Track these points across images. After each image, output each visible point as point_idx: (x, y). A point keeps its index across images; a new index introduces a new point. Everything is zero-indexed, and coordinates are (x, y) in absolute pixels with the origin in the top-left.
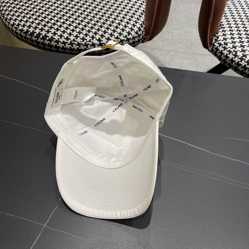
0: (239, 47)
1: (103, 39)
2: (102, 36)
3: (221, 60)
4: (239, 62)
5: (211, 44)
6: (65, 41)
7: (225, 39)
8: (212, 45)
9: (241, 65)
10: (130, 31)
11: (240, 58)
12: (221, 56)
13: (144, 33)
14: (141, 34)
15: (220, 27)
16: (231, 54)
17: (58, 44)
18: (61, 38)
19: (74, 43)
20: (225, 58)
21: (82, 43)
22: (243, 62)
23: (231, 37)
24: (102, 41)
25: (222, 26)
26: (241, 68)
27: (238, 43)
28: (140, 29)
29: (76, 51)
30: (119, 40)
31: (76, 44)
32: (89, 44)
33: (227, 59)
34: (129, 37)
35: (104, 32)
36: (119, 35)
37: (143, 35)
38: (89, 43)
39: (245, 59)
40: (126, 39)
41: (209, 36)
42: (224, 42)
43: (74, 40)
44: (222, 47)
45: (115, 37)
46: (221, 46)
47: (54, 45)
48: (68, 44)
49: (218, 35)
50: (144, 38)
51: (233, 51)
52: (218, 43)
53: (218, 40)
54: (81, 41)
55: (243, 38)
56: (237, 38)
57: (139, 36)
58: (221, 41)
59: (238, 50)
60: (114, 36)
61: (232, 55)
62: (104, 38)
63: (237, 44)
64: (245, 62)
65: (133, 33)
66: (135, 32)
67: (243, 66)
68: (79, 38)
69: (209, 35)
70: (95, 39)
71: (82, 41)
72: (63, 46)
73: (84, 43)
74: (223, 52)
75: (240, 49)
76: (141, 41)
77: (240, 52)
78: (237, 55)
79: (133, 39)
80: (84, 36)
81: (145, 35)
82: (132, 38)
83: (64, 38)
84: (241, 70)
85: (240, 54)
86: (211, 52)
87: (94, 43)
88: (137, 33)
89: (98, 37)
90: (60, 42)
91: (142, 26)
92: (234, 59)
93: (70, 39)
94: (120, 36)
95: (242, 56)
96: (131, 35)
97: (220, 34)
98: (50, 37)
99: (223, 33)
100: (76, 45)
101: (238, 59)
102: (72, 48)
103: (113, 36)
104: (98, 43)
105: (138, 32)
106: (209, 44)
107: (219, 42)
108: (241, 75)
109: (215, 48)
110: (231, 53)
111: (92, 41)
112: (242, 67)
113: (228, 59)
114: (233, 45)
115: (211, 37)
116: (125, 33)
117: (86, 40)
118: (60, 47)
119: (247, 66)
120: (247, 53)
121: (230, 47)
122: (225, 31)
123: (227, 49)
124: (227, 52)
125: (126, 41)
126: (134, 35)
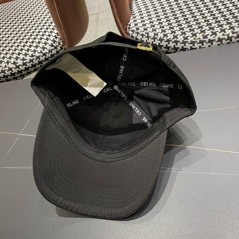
0: (150, 28)
2: (17, 58)
4: (153, 42)
7: (136, 25)
9: (156, 45)
10: (44, 46)
11: (153, 38)
13: (61, 43)
15: (131, 15)
22: (156, 40)
23: (141, 20)
24: (18, 63)
25: (133, 13)
28: (54, 41)
30: (35, 57)
32: (6, 70)
34: (44, 52)
35: (18, 54)
36: (33, 53)
37: (60, 46)
39: (157, 38)
40: (41, 54)
41: (123, 27)
42: (136, 28)
44: (135, 33)
45: (29, 56)
49: (129, 23)
50: (63, 48)
51: (145, 34)
52: (131, 31)
53: (131, 27)
55: (153, 18)
58: (133, 27)
59: (149, 31)
60: (28, 54)
61: (145, 38)
62: (19, 59)
63: (147, 26)
64: (158, 40)
65: (48, 47)
66: (49, 45)
70: (10, 63)
74: (137, 37)
75: (151, 30)
77: (152, 32)
78: (149, 36)
79: (49, 52)
81: (63, 46)
82: (48, 52)
85: (152, 35)
87: (10, 67)
88: (52, 45)
89: (12, 60)
91: (56, 38)
92: (148, 41)
94: (35, 53)
95: (153, 35)
96: (46, 49)
97: (131, 21)
101: (151, 40)
103: (28, 56)
104: (14, 66)
105: (53, 44)
106: (125, 35)
110: (144, 36)
111: (7, 66)
114: (144, 28)
115: (125, 27)
116: (39, 49)
117: (2, 66)
119: (161, 44)
120: (158, 31)
121: (141, 31)
122: (135, 17)
123: (139, 33)
124: (140, 36)
125: (42, 56)
126: (50, 48)
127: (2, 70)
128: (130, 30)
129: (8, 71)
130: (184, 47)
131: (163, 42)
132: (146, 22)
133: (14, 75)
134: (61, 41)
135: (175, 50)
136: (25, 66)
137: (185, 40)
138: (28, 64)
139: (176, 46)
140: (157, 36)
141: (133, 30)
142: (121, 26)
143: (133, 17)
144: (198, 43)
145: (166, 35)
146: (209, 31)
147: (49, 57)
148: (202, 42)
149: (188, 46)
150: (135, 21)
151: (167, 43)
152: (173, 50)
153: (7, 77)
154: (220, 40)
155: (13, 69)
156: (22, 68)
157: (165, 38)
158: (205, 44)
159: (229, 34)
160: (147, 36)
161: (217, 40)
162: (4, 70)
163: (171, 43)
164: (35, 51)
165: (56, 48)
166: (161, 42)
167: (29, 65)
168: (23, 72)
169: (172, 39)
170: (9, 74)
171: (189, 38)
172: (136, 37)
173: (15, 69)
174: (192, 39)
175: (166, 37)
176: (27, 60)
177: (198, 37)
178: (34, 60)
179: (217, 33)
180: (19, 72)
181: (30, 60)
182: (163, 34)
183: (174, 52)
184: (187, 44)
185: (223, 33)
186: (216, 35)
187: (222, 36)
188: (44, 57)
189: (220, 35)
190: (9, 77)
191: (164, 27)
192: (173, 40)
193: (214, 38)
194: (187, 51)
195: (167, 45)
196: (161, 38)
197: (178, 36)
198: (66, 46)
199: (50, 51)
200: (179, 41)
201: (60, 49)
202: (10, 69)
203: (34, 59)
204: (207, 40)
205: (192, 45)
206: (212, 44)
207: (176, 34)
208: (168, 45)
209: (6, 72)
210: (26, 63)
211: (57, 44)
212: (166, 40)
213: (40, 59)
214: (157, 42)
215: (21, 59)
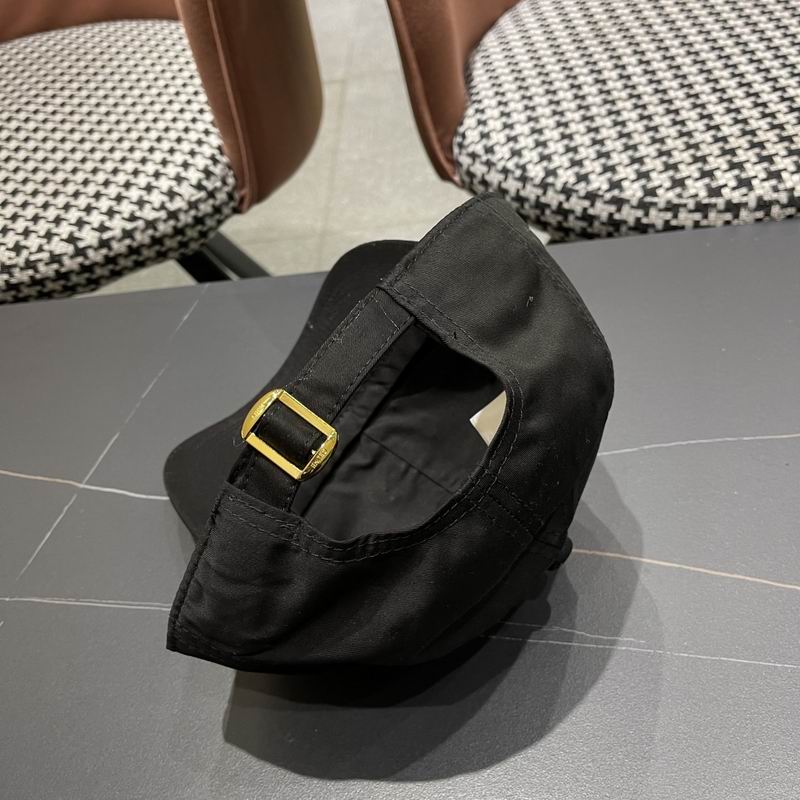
0: (531, 150)
1: (82, 235)
2: (80, 223)
4: (538, 197)
5: (453, 163)
7: (484, 136)
9: (549, 206)
10: (172, 187)
11: (539, 185)
13: (231, 181)
14: (216, 188)
15: (469, 103)
16: (510, 180)
21: (14, 261)
22: (550, 193)
23: (504, 123)
24: (82, 240)
25: (474, 98)
26: (554, 215)
27: (527, 136)
28: (208, 173)
30: (141, 222)
32: (40, 260)
33: (504, 199)
34: (172, 207)
35: (85, 210)
36: (136, 208)
37: (226, 189)
38: (39, 256)
39: (553, 185)
40: (163, 214)
41: (440, 140)
42: (484, 146)
44: (482, 163)
45: (123, 219)
46: (478, 160)
49: (462, 129)
50: (237, 196)
51: (513, 168)
52: (468, 155)
53: (466, 142)
54: (10, 258)
55: (541, 119)
56: (523, 124)
58: (473, 145)
59: (528, 159)
60: (120, 213)
61: (515, 182)
62: (87, 228)
63: (523, 142)
64: (556, 192)
65: (186, 190)
66: (191, 185)
67: (554, 208)
70: (56, 239)
71: (13, 254)
73: (21, 261)
74: (487, 177)
75: (534, 155)
76: (226, 211)
77: (537, 163)
78: (527, 178)
79: (190, 209)
80: (21, 238)
81: (235, 188)
82: (185, 208)
84: (553, 222)
85: (536, 172)
87: (57, 252)
88: (199, 187)
89: (65, 230)
91: (215, 161)
92: (523, 193)
94: (141, 209)
95: (542, 174)
96: (178, 198)
97: (467, 122)
99: (478, 119)
101: (535, 189)
103: (118, 216)
104: (70, 249)
105: (205, 183)
106: (447, 166)
107: (470, 149)
109: (466, 173)
110: (510, 175)
111: (46, 247)
112: (553, 212)
113: (508, 199)
114: (511, 148)
115: (447, 140)
116: (156, 198)
117: (28, 248)
119: (566, 206)
120: (557, 161)
121: (502, 158)
122: (482, 111)
123: (495, 165)
124: (497, 175)
125: (165, 221)
126: (192, 195)
127: (28, 261)
128: (464, 152)
129: (47, 264)
130: (645, 221)
131: (572, 199)
132: (518, 129)
133: (68, 280)
134: (231, 173)
135: (611, 229)
136: (104, 251)
137: (648, 199)
138: (115, 245)
139: (617, 216)
140: (555, 178)
141: (473, 152)
142: (433, 136)
143: (477, 111)
144: (691, 211)
145: (583, 178)
146: (729, 175)
147: (187, 225)
148: (702, 208)
149: (656, 218)
150: (481, 122)
151: (586, 203)
152: (605, 228)
153: (41, 282)
154: (763, 205)
155: (66, 261)
156: (95, 256)
157: (582, 188)
158: (712, 215)
159: (793, 189)
160: (522, 175)
161: (753, 203)
162: (35, 261)
163: (599, 204)
164: (141, 203)
165: (211, 195)
166: (568, 199)
167: (119, 247)
168: (99, 271)
169: (606, 191)
170: (52, 274)
171: (660, 192)
172: (483, 175)
173: (72, 257)
174: (671, 195)
175: (582, 185)
176: (113, 230)
177: (692, 191)
178: (138, 232)
179: (755, 182)
180: (84, 269)
181: (124, 230)
182: (576, 174)
183: (610, 235)
184: (653, 212)
185: (773, 182)
186: (751, 188)
187: (771, 193)
188: (172, 223)
189: (763, 189)
190: (50, 286)
191: (577, 150)
192: (608, 196)
193: (744, 199)
194: (651, 236)
195: (585, 209)
196: (569, 186)
197: (625, 184)
198: (245, 191)
199: (194, 206)
200: (628, 201)
201: (227, 200)
202: (55, 258)
203: (135, 229)
204: (720, 202)
205: (668, 215)
206: (736, 216)
207: (616, 178)
208: (591, 211)
209: (42, 267)
210: (109, 240)
211: (215, 181)
212: (582, 193)
213: (155, 229)
214: (553, 198)
215: (96, 225)
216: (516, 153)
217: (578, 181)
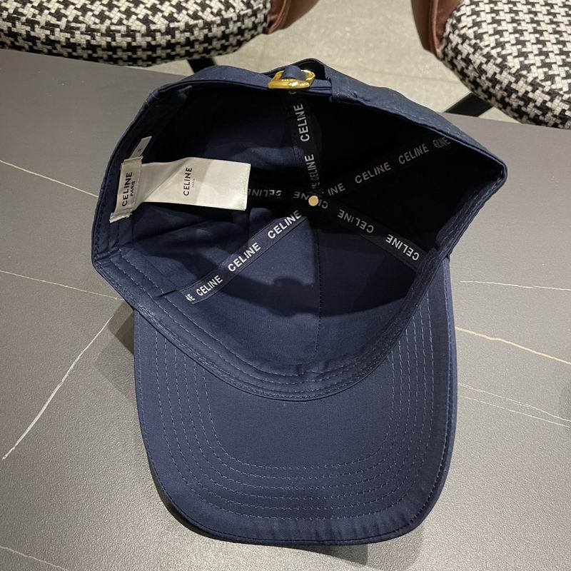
0: (513, 45)
1: (155, 20)
2: (154, 10)
3: (467, 79)
4: (510, 83)
5: (441, 38)
6: (52, 22)
7: (476, 24)
8: (444, 40)
9: (517, 92)
11: (514, 74)
12: (467, 68)
13: (268, 5)
14: (259, 9)
16: (490, 64)
17: (33, 29)
18: (41, 14)
19: (78, 29)
20: (477, 75)
21: (98, 27)
22: (521, 82)
23: (493, 18)
24: (155, 23)
26: (517, 100)
27: (510, 33)
29: (83, 49)
30: (201, 21)
31: (84, 30)
32: (119, 32)
33: (480, 77)
34: (225, 15)
36: (199, 8)
37: (265, 12)
38: (118, 28)
39: (525, 77)
40: (218, 19)
41: (438, 18)
42: (475, 32)
43: (76, 20)
44: (470, 45)
45: (188, 15)
46: (467, 41)
47: (24, 33)
48: (61, 31)
49: (458, 14)
50: (269, 19)
51: (496, 56)
52: (459, 35)
53: (460, 25)
54: (95, 23)
55: (522, 23)
56: (508, 23)
57: (255, 14)
58: (466, 29)
59: (509, 52)
60: (187, 9)
61: (494, 67)
62: (160, 14)
63: (506, 37)
64: (526, 82)
67: (520, 94)
68: (90, 13)
69: (436, 13)
70: (134, 17)
71: (97, 21)
72: (47, 36)
73: (103, 28)
74: (471, 57)
75: (514, 50)
76: (260, 29)
77: (515, 57)
78: (506, 66)
79: (238, 21)
80: (105, 9)
81: (269, 12)
82: (235, 19)
83: (50, 14)
84: (515, 105)
85: (514, 64)
86: (443, 60)
87: (133, 28)
88: (248, 4)
89: (141, 11)
90: (38, 23)
92: (498, 77)
93: (66, 17)
94: (203, 11)
95: (518, 67)
96: (231, 10)
97: (463, 9)
98: (11, 11)
99: (472, 10)
100: (82, 33)
101: (509, 76)
102: (72, 40)
103: (184, 12)
104: (144, 29)
106: (436, 39)
107: (462, 32)
108: (515, 118)
109: (452, 48)
110: (492, 60)
111: (125, 22)
112: (518, 97)
113: (484, 77)
114: (496, 40)
115: (443, 19)
116: (216, 5)
117: (110, 19)
118: (39, 39)
119: (530, 95)
120: (532, 59)
121: (488, 46)
123: (481, 49)
124: (481, 57)
125: (219, 25)
126: (242, 10)
127: (108, 30)
128: (457, 32)
129: (123, 36)
131: (538, 91)
132: (504, 26)
133: (135, 52)
135: (558, 121)
136: (169, 37)
138: (178, 34)
139: (568, 113)
140: (528, 72)
141: (464, 34)
145: (550, 78)
147: (232, 33)
150: (475, 13)
151: (547, 98)
152: (554, 119)
153: (114, 49)
155: (138, 37)
156: (161, 40)
157: (547, 85)
160: (501, 63)
162: (115, 31)
163: (557, 101)
164: (203, 6)
166: (533, 91)
167: (180, 37)
168: (159, 52)
169: (565, 93)
170: (124, 45)
172: (468, 54)
173: (143, 36)
175: (549, 83)
176: (179, 21)
178: (197, 29)
180: (150, 47)
181: (187, 24)
182: (545, 73)
183: (555, 125)
188: (223, 28)
190: (120, 53)
191: (548, 55)
192: (566, 96)
195: (545, 102)
196: (538, 81)
198: (279, 17)
199: (241, 19)
201: (262, 21)
202: (131, 33)
203: (196, 26)
208: (549, 104)
209: (118, 37)
210: (174, 29)
211: (260, 3)
212: (547, 89)
213: (210, 30)
214: (522, 87)
215: (166, 14)
216: (500, 45)
217: (546, 80)
